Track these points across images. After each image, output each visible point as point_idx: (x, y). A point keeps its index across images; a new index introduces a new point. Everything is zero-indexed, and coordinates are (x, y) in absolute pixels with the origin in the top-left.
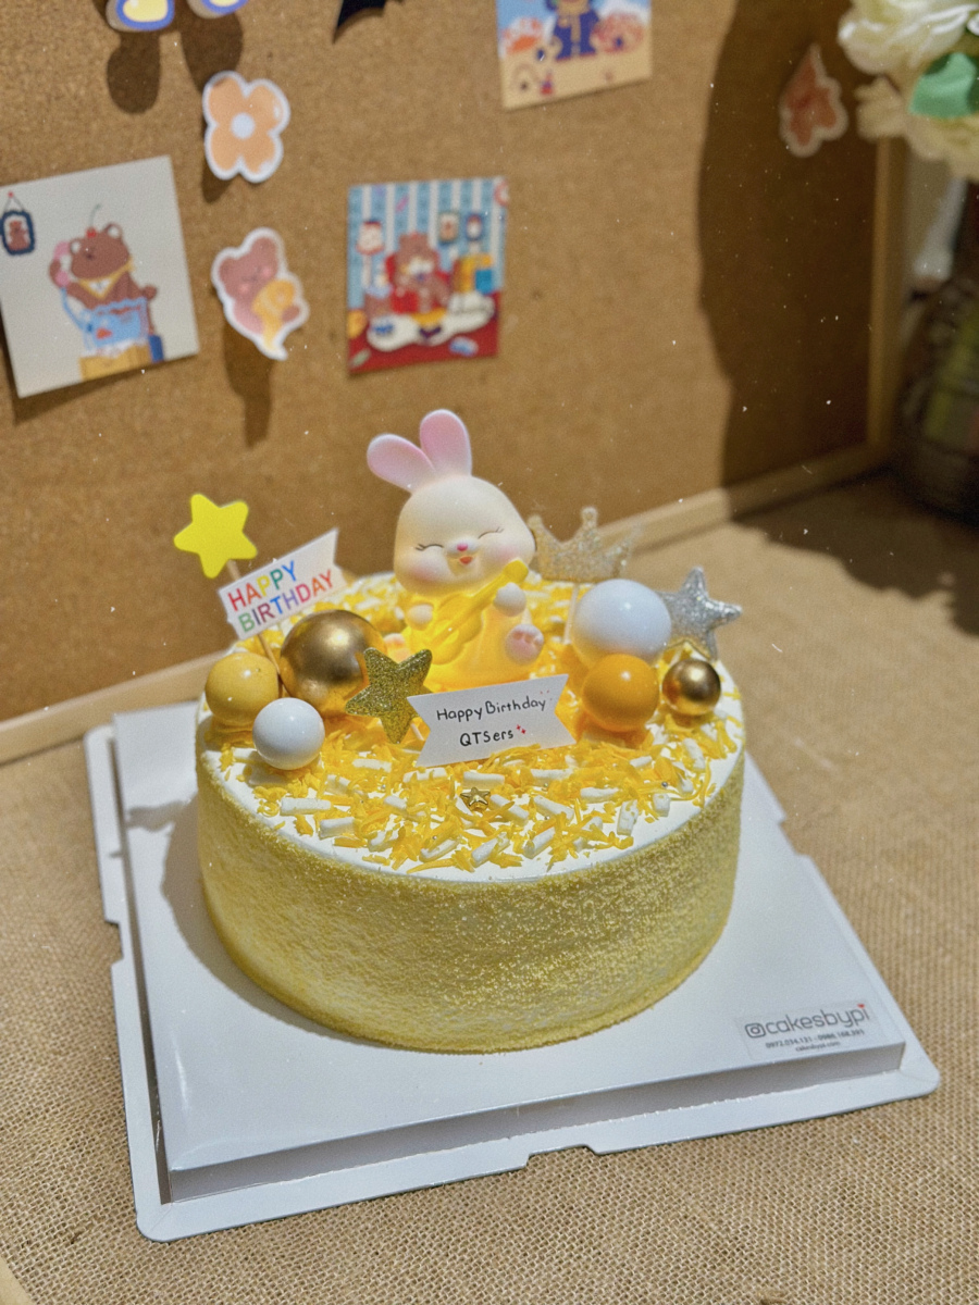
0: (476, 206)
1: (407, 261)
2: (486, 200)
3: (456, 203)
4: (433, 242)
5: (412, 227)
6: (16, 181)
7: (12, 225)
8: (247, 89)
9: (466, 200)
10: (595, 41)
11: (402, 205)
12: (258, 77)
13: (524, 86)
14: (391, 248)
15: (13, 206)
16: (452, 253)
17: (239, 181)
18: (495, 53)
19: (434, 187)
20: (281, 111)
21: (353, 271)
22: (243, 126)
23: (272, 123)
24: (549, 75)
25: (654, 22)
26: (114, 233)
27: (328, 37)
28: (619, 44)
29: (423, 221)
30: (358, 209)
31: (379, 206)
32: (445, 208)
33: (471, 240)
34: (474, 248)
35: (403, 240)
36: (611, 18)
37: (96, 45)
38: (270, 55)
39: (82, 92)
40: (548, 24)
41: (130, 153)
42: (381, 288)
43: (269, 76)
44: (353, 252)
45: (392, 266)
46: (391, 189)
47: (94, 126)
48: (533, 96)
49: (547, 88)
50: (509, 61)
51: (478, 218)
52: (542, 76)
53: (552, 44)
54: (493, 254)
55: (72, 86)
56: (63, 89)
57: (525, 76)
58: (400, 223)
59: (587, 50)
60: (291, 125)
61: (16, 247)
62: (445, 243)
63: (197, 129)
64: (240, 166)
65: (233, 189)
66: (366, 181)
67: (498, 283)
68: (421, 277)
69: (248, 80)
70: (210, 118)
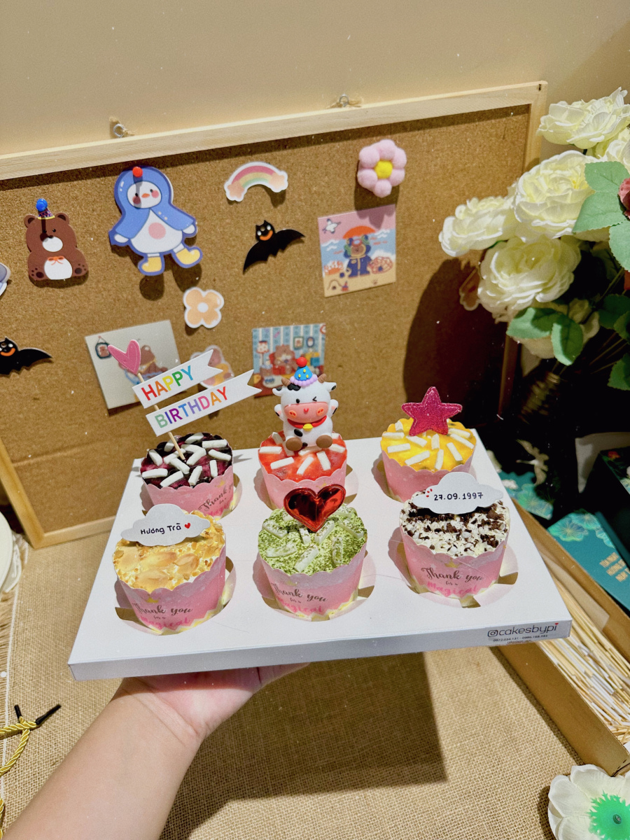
0: (311, 334)
1: (280, 356)
2: (316, 332)
3: (302, 334)
4: (291, 348)
5: (282, 343)
6: (102, 331)
7: (101, 348)
8: (204, 294)
9: (307, 332)
10: (369, 269)
11: (277, 334)
12: (209, 288)
13: (334, 288)
14: (272, 351)
15: (101, 341)
16: (301, 352)
17: (202, 328)
18: (321, 276)
19: (292, 327)
20: (220, 300)
21: (255, 360)
22: (203, 308)
23: (216, 306)
24: (346, 283)
25: (397, 260)
26: (147, 349)
27: (241, 272)
28: (380, 269)
29: (287, 341)
30: (256, 337)
31: (267, 336)
32: (297, 335)
33: (309, 347)
34: (311, 350)
35: (277, 348)
36: (377, 259)
37: (134, 279)
38: (214, 280)
39: (130, 297)
40: (346, 262)
41: (152, 319)
42: (268, 365)
43: (214, 288)
44: (254, 353)
45: (273, 358)
46: (271, 329)
47: (136, 310)
48: (339, 291)
49: (345, 288)
50: (327, 279)
51: (313, 339)
52: (343, 284)
53: (347, 271)
54: (320, 351)
55: (125, 295)
56: (120, 296)
57: (334, 284)
58: (276, 342)
59: (364, 272)
60: (225, 306)
61: (103, 356)
62: (297, 348)
63: (182, 309)
64: (202, 322)
65: (200, 331)
66: (261, 326)
67: (322, 362)
68: (286, 361)
69: (204, 290)
70: (186, 306)
